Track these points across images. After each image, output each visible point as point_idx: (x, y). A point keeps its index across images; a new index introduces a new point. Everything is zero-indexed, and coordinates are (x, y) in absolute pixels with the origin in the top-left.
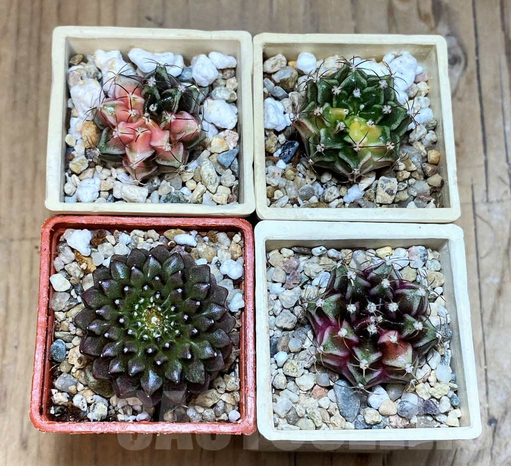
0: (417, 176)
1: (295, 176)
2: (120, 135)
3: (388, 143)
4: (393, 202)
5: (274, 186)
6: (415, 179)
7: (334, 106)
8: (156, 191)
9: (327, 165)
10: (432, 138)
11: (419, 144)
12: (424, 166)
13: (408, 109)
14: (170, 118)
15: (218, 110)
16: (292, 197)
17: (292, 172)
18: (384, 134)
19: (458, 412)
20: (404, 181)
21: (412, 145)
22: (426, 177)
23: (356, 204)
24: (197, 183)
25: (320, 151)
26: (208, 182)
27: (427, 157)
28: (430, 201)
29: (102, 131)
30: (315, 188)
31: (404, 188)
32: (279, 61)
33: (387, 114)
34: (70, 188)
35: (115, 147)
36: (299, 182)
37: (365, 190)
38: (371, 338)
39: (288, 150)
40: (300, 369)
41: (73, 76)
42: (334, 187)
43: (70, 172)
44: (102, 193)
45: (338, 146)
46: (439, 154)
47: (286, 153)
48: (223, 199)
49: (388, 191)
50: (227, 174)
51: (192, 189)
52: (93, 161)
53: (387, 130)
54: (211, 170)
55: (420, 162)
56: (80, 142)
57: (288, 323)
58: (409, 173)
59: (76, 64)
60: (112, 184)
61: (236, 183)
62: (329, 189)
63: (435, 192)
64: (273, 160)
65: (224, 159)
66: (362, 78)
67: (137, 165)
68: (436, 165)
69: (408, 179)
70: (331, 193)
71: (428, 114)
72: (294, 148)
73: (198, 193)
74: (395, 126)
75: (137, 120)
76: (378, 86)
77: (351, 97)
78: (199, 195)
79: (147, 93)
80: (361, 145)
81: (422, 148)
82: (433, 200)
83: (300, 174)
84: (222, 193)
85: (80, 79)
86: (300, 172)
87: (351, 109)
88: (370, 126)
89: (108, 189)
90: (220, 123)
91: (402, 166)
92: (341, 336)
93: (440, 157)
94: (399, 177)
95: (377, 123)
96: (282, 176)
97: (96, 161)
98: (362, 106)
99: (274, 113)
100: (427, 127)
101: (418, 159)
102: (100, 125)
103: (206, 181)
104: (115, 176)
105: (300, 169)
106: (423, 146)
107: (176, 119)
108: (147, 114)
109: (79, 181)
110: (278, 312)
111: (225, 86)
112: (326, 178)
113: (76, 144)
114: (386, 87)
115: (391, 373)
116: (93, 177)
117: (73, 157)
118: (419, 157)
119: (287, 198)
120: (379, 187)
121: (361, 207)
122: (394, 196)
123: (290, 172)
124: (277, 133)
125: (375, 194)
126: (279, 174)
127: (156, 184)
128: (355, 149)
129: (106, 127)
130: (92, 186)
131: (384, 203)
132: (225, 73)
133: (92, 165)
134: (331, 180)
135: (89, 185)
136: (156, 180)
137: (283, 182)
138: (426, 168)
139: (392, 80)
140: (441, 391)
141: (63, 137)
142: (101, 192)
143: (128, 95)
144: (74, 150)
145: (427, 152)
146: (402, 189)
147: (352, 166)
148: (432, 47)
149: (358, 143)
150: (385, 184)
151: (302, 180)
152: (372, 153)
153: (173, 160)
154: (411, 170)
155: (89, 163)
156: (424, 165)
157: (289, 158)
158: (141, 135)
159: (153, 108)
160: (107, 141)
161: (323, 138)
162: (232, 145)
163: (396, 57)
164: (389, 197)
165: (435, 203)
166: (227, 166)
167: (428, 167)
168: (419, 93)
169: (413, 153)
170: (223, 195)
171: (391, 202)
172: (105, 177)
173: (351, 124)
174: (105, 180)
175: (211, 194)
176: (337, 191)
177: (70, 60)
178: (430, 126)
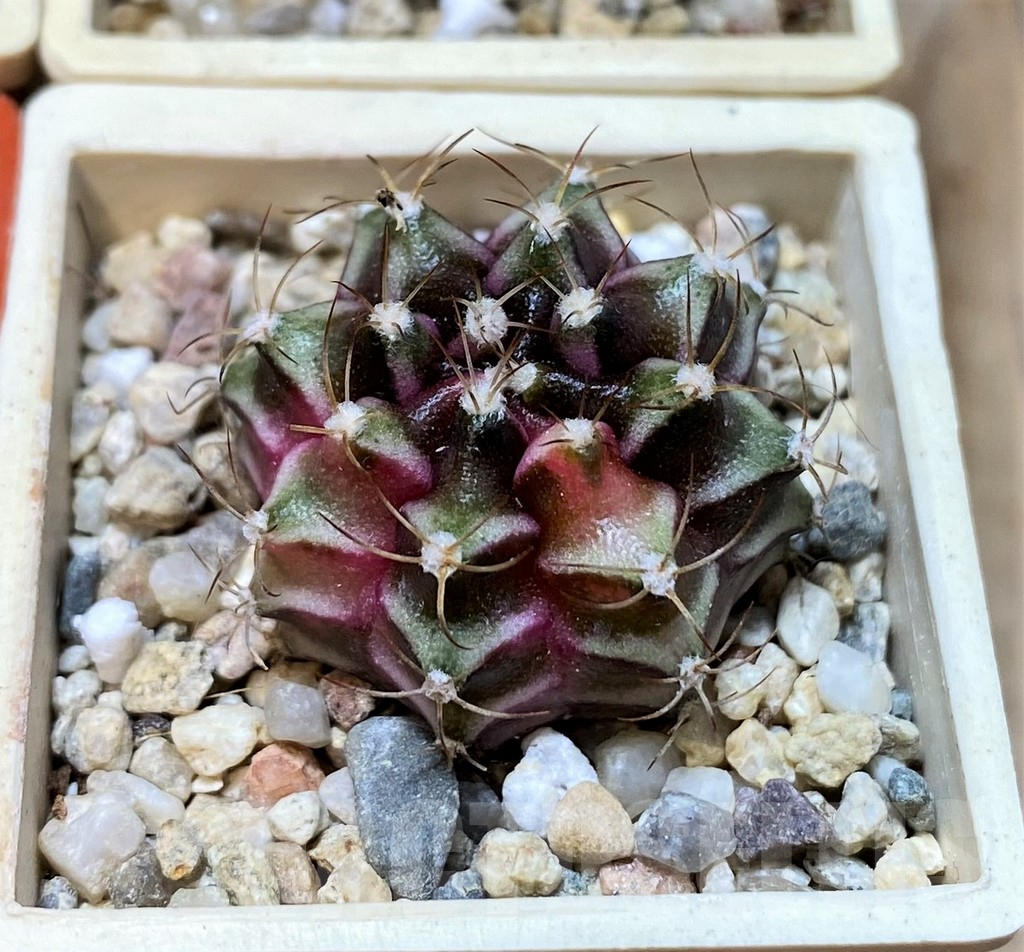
19: (930, 852)
38: (479, 440)
40: (192, 673)
57: (155, 490)
92: (339, 437)
110: (122, 457)
115: (586, 622)
140: (841, 744)
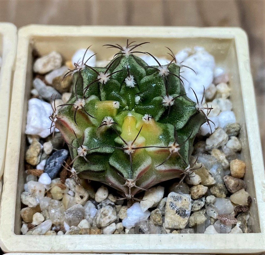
0: (217, 192)
1: (63, 194)
3: (171, 144)
4: (188, 227)
5: (31, 206)
6: (215, 195)
7: (103, 98)
9: (97, 176)
10: (234, 145)
11: (218, 152)
12: (226, 180)
13: (196, 102)
16: (55, 221)
17: (59, 189)
18: (166, 133)
20: (200, 198)
21: (210, 154)
22: (229, 194)
23: (137, 230)
25: (82, 155)
27: (229, 168)
28: (235, 225)
30: (87, 209)
31: (199, 208)
32: (52, 59)
33: (168, 107)
36: (67, 202)
37: (150, 210)
39: (54, 160)
42: (109, 206)
45: (108, 150)
46: (244, 164)
47: (52, 164)
49: (179, 211)
53: (171, 128)
55: (220, 174)
58: (207, 188)
62: (102, 210)
63: (240, 213)
64: (34, 175)
66: (138, 65)
68: (242, 178)
69: (206, 195)
70: (105, 215)
71: (229, 117)
72: (61, 158)
74: (181, 124)
76: (158, 73)
77: (123, 87)
80: (134, 146)
81: (222, 157)
82: (239, 224)
83: (70, 192)
86: (70, 189)
87: (124, 102)
88: (147, 122)
91: (196, 179)
93: (245, 168)
94: (194, 193)
95: (157, 119)
96: (46, 195)
98: (138, 99)
99: (36, 114)
100: (228, 132)
101: (217, 171)
105: (69, 185)
106: (223, 154)
112: (101, 195)
114: (167, 74)
118: (218, 168)
119: (49, 223)
120: (168, 207)
121: (144, 233)
122: (186, 219)
123: (56, 189)
124: (43, 140)
125: (163, 216)
126: (40, 191)
128: (127, 151)
131: (175, 228)
134: (107, 198)
137: (45, 202)
138: (228, 181)
139: (177, 69)
145: (229, 163)
146: (197, 209)
147: (125, 175)
148: (229, 42)
149: (130, 143)
150: (174, 203)
151: (70, 199)
152: (152, 158)
154: (208, 184)
156: (226, 178)
157: (55, 171)
161: (87, 139)
163: (190, 55)
164: (181, 219)
165: (242, 227)
167: (230, 180)
168: (218, 95)
169: (210, 162)
171: (184, 226)
173: (123, 121)
176: (113, 212)
178: (232, 130)
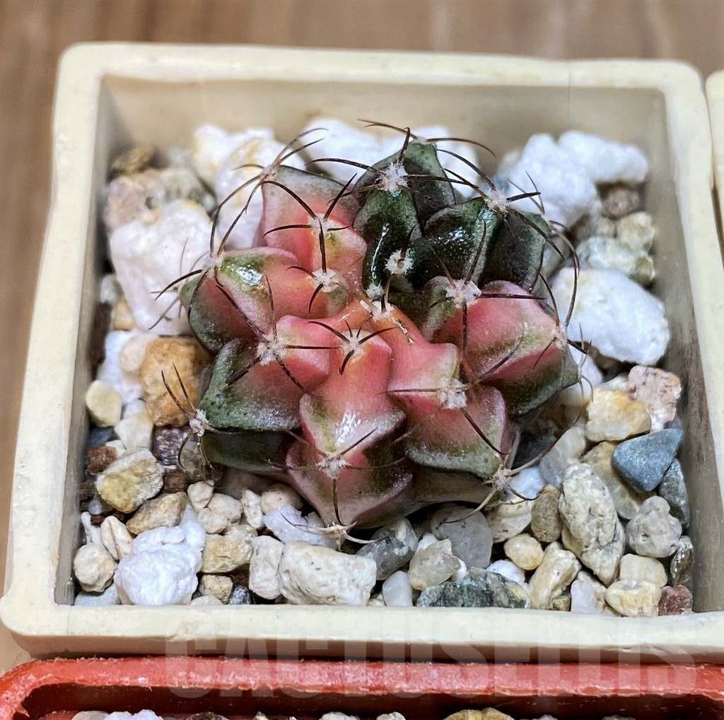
2: (283, 354)
8: (401, 574)
14: (463, 292)
15: (604, 302)
24: (545, 545)
26: (589, 536)
29: (213, 355)
34: (94, 561)
35: (263, 400)
41: (119, 195)
43: (97, 509)
44: (209, 581)
48: (645, 598)
50: (653, 513)
51: (528, 567)
52: (178, 470)
54: (597, 493)
56: (135, 409)
59: (131, 168)
60: (247, 547)
61: (686, 544)
65: (636, 460)
67: (343, 462)
73: (555, 579)
75: (343, 308)
78: (554, 589)
79: (377, 220)
84: (639, 581)
85: (143, 206)
89: (231, 567)
90: (613, 342)
97: (191, 469)
102: (209, 334)
103: (583, 534)
104: (255, 521)
107: (483, 296)
108: (375, 289)
109: (129, 538)
111: (615, 236)
113: (122, 418)
116: (177, 523)
117: (112, 457)
127: (401, 546)
129: (229, 340)
130: (175, 550)
132: (611, 198)
133: (174, 483)
135: (165, 547)
136: (403, 532)
141: (78, 391)
142: (205, 578)
143: (311, 221)
144: (114, 437)
153: (473, 449)
155: (166, 477)
158: (360, 352)
159: (400, 264)
160: (236, 376)
162: (661, 415)
166: (649, 483)
170: (646, 584)
172: (219, 523)
174: (222, 533)
175: (596, 585)
177: (111, 158)
